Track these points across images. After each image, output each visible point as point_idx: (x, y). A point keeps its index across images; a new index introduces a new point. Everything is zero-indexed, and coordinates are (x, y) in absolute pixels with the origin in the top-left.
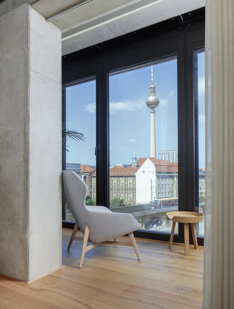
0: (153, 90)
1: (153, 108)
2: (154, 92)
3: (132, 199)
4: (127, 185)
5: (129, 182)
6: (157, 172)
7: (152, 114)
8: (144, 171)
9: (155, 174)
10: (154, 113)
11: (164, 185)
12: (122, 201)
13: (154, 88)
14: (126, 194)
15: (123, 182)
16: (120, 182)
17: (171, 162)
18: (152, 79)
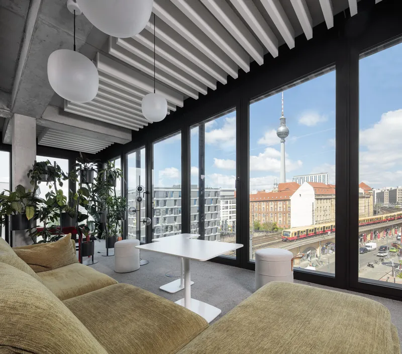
0: (284, 121)
1: (283, 138)
2: (284, 123)
3: (282, 222)
4: (277, 208)
5: (279, 206)
6: (316, 195)
7: (282, 143)
8: (300, 195)
9: (314, 197)
10: (284, 142)
11: (319, 208)
12: (275, 225)
13: (285, 119)
14: (276, 217)
15: (273, 206)
16: (269, 206)
17: (326, 184)
18: (283, 111)
